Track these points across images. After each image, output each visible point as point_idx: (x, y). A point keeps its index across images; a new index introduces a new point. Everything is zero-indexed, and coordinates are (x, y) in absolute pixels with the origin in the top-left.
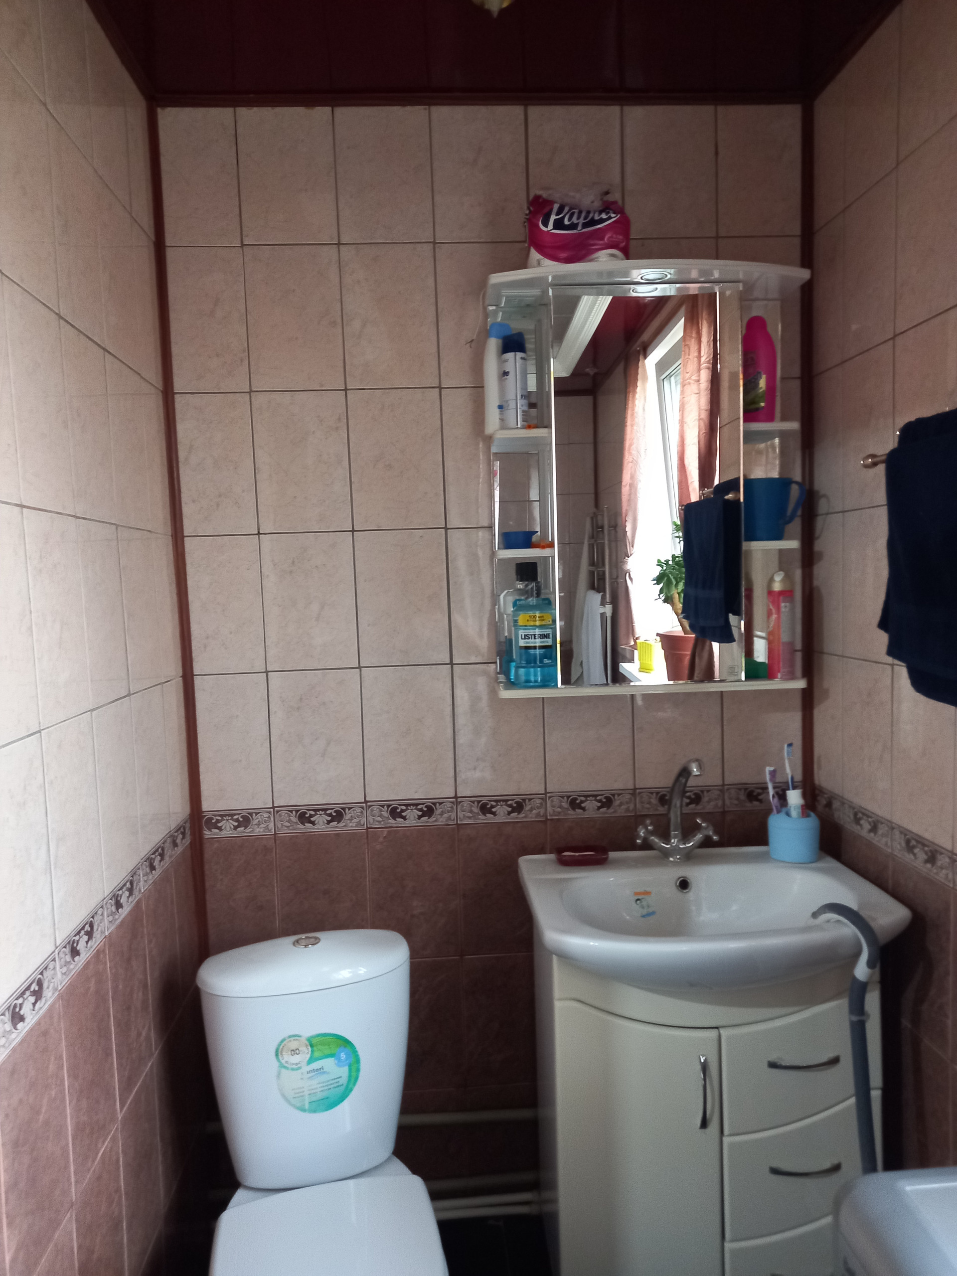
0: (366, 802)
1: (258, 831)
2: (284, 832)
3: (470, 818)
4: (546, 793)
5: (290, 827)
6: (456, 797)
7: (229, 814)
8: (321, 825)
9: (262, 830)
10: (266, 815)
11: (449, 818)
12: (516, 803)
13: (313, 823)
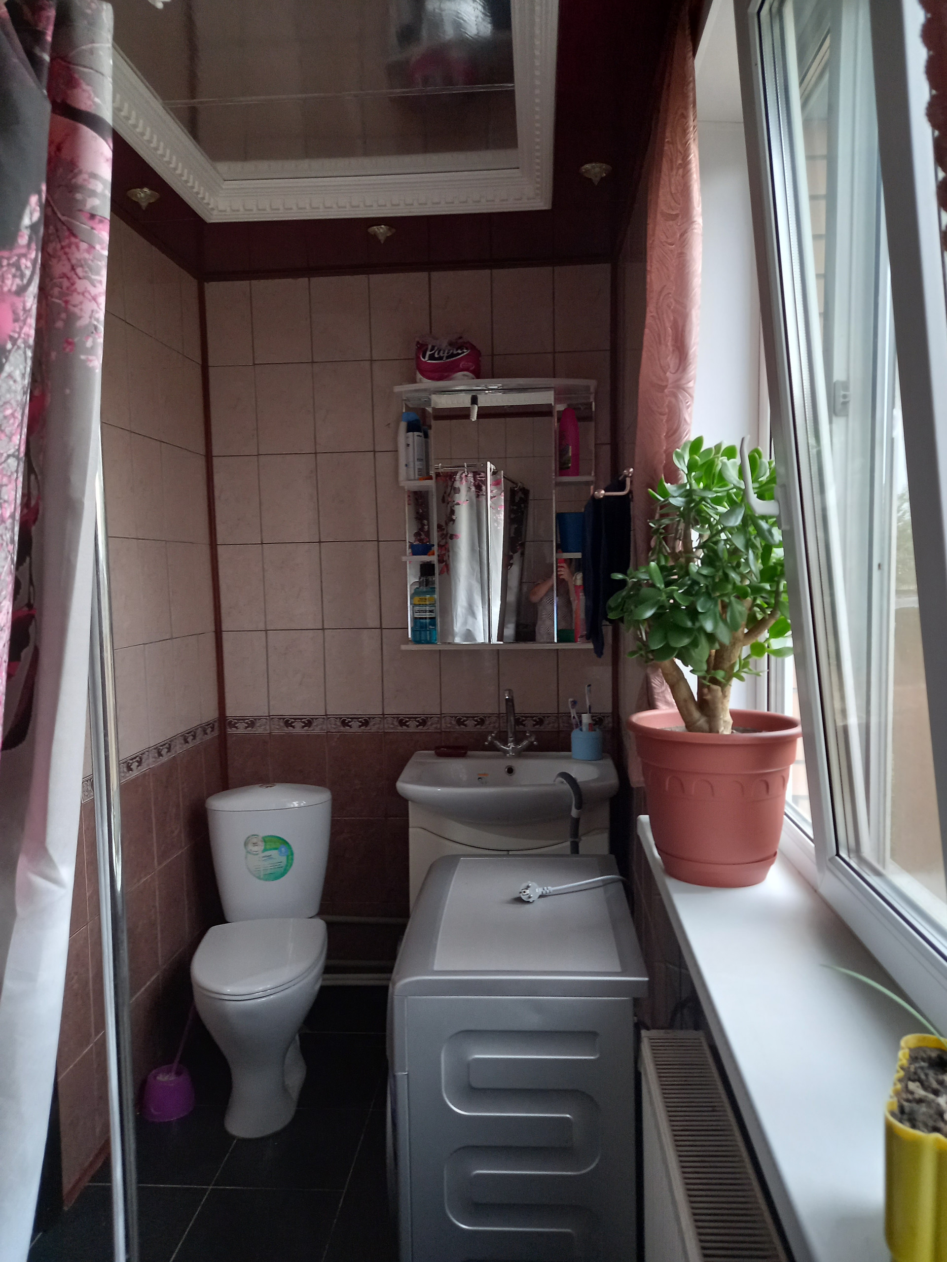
0: (326, 715)
1: (260, 731)
2: (276, 732)
3: (392, 728)
4: (441, 714)
5: (279, 730)
6: (383, 714)
7: (242, 719)
8: (298, 729)
9: (262, 730)
10: (265, 720)
11: (379, 728)
12: (422, 719)
13: (293, 727)
